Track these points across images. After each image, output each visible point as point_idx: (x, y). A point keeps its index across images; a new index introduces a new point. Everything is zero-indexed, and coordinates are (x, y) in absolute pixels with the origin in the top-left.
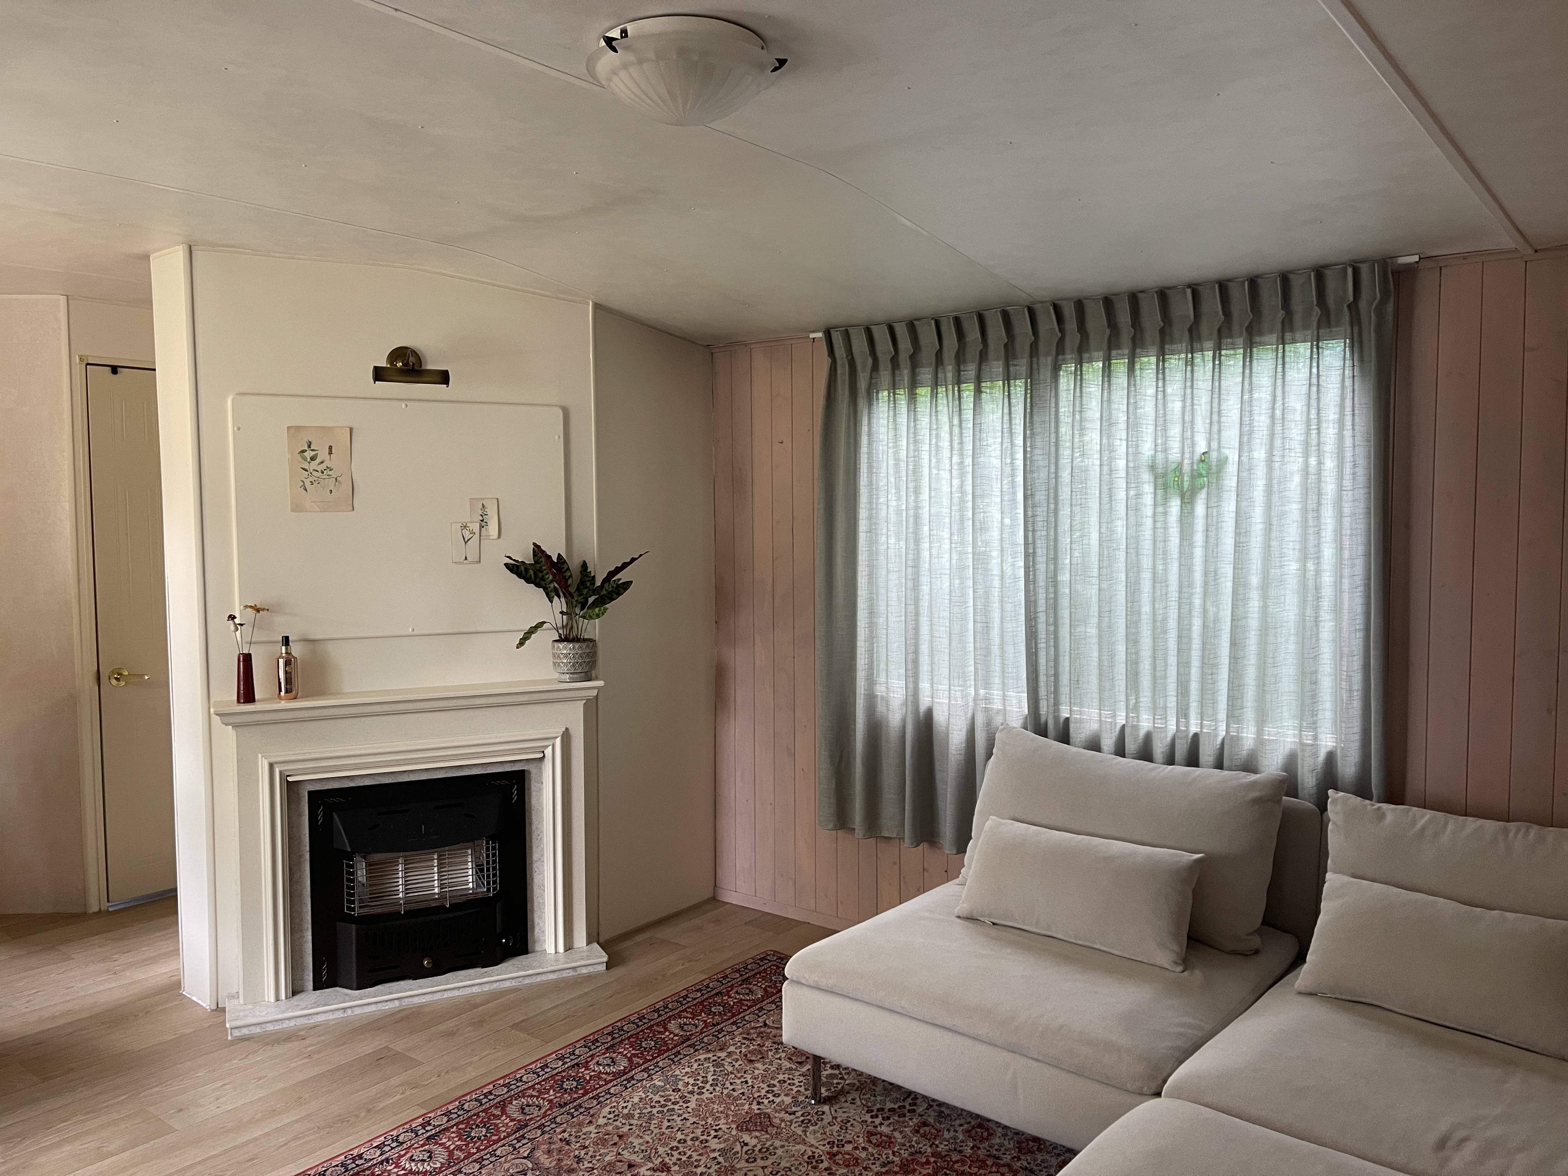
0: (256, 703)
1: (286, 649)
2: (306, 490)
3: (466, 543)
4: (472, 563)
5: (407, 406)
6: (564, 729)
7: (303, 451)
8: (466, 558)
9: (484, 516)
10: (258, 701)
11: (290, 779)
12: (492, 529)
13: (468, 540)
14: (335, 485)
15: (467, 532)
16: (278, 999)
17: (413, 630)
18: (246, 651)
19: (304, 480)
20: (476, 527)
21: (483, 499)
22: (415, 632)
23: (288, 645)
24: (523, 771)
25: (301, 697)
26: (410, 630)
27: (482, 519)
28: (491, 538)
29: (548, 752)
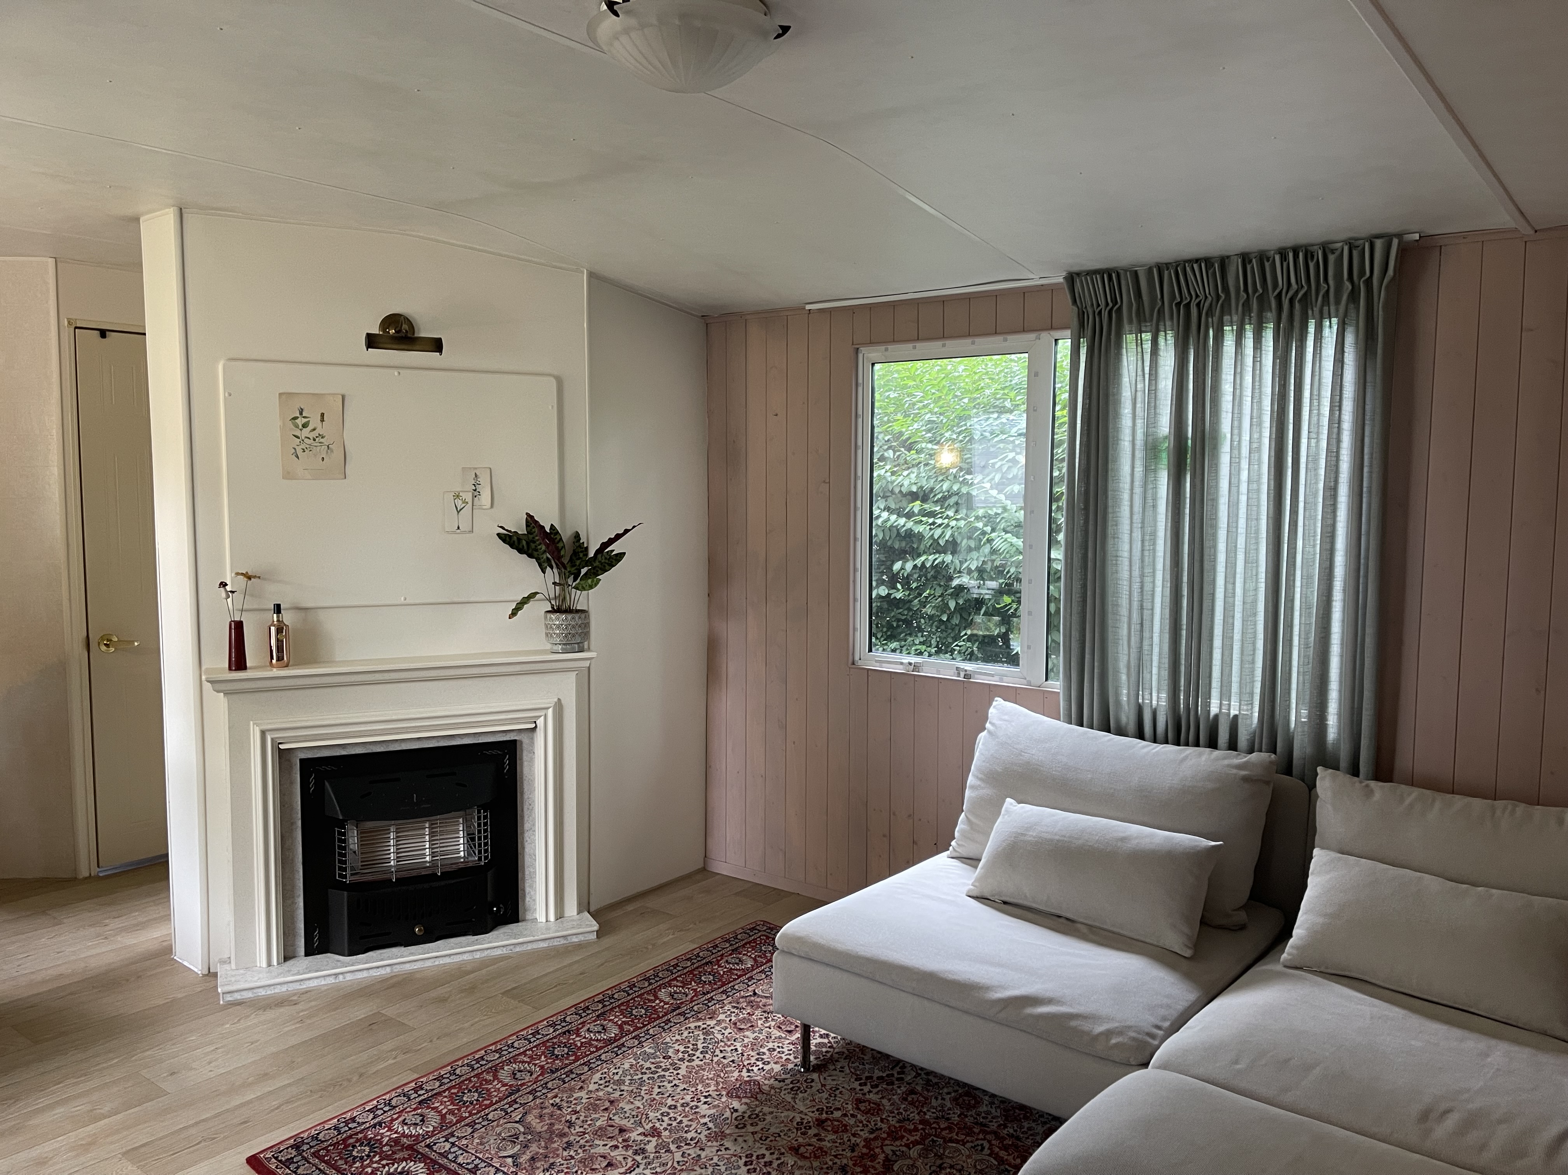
0: (248, 670)
1: (278, 617)
2: (298, 458)
3: (458, 512)
4: (464, 532)
5: (399, 373)
6: (556, 700)
7: (295, 418)
8: (458, 528)
9: (477, 486)
10: (251, 668)
11: (281, 747)
12: (485, 498)
13: (460, 510)
14: (327, 452)
15: (460, 502)
16: (269, 964)
17: (405, 599)
18: (237, 619)
19: (296, 447)
20: (468, 497)
21: (476, 468)
22: (408, 601)
23: (280, 613)
24: (515, 741)
25: (293, 665)
26: (402, 599)
27: (474, 488)
28: (484, 507)
29: (540, 722)
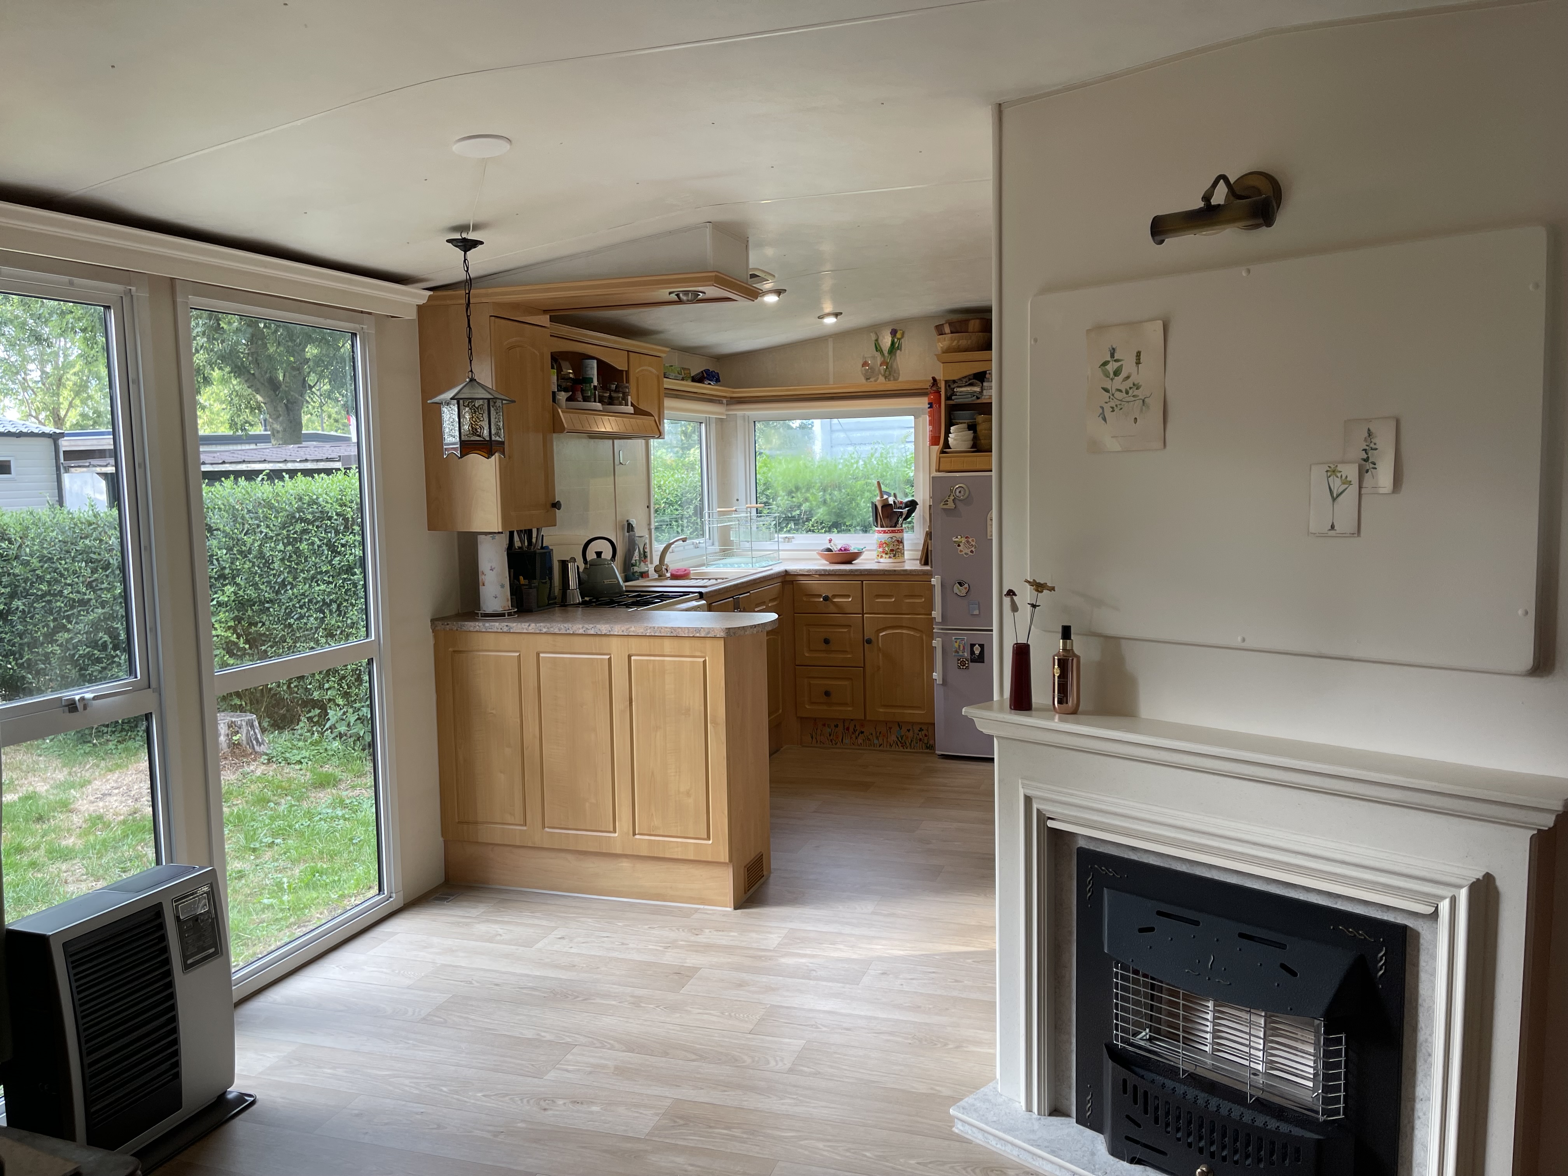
0: (1033, 713)
1: (1065, 644)
2: (1105, 419)
3: (1334, 499)
4: (1343, 535)
5: (1249, 271)
6: (1480, 875)
7: (1105, 364)
8: (1333, 527)
9: (1370, 453)
10: (1038, 710)
11: (1050, 824)
12: (1384, 477)
13: (1338, 496)
14: (1141, 410)
15: (1338, 482)
16: (1029, 1109)
17: (1244, 640)
18: (1022, 640)
19: (1105, 406)
20: (1351, 471)
21: (1369, 420)
22: (1244, 645)
23: (1070, 638)
24: (1405, 928)
26: (1239, 639)
27: (1365, 456)
28: (1382, 491)
29: (1444, 907)
